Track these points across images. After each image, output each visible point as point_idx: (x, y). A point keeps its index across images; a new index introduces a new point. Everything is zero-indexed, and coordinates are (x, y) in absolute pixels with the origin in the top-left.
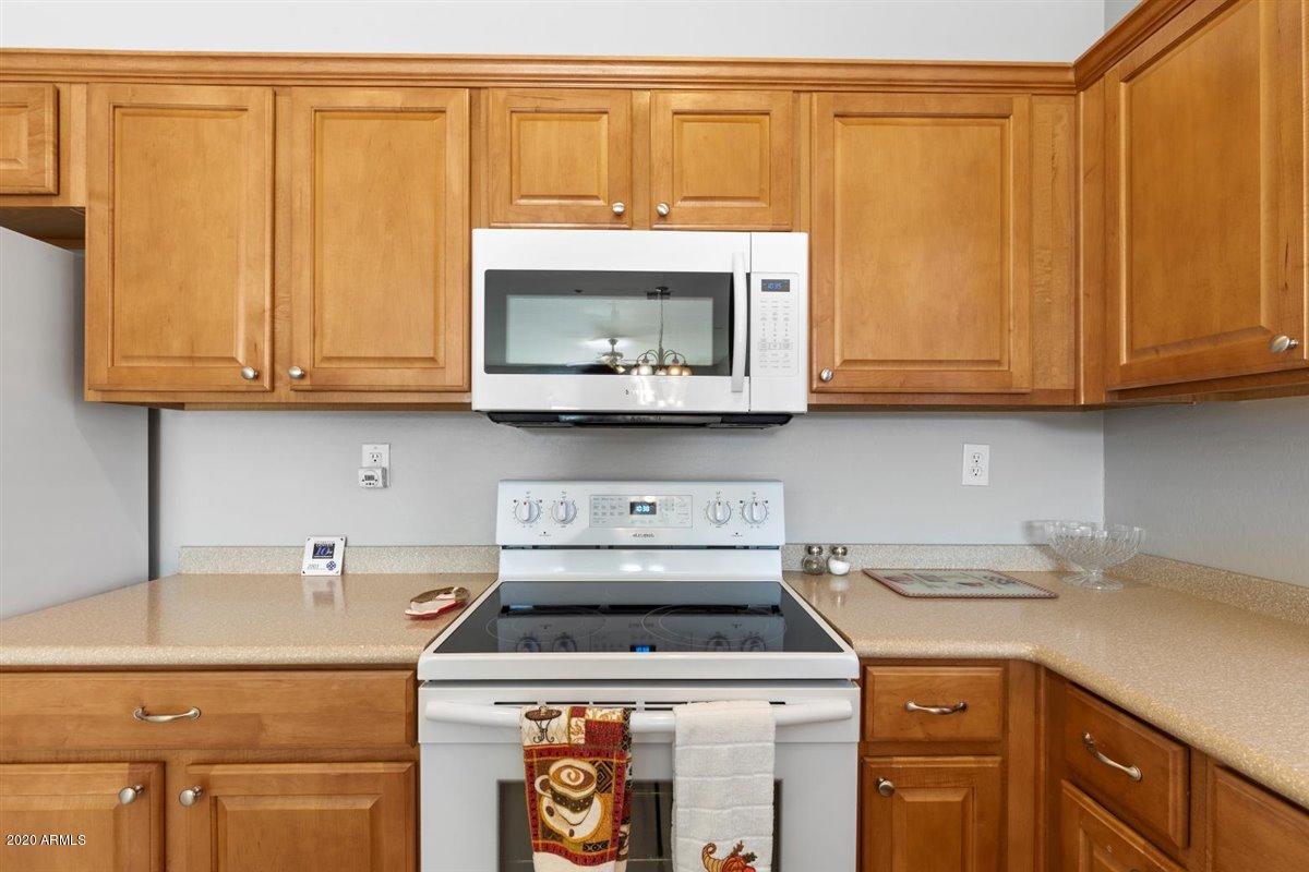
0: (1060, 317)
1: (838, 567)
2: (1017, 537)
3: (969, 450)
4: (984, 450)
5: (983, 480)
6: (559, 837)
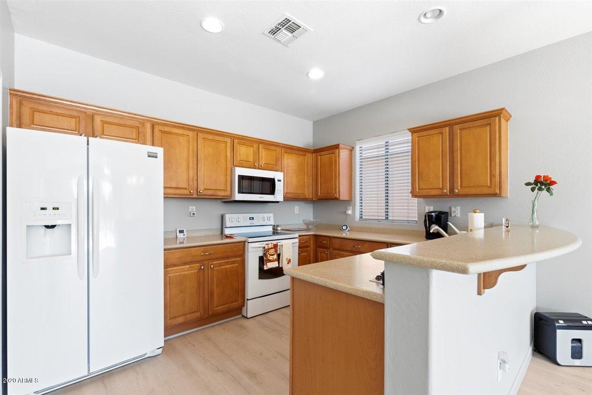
0: (311, 187)
1: (279, 228)
2: (302, 222)
3: (296, 207)
4: (298, 207)
5: (297, 213)
6: (270, 260)
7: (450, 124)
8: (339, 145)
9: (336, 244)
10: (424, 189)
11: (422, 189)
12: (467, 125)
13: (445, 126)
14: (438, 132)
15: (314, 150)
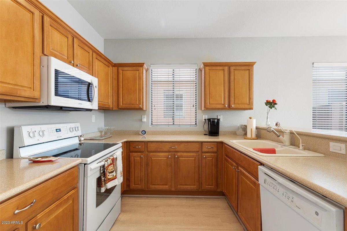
0: (112, 98)
1: (82, 139)
2: (97, 131)
4: (94, 116)
5: (94, 121)
6: (110, 179)
7: (229, 66)
8: (144, 64)
9: (152, 147)
10: (213, 104)
11: (211, 104)
12: (238, 68)
13: (225, 66)
14: (222, 69)
15: (115, 64)
